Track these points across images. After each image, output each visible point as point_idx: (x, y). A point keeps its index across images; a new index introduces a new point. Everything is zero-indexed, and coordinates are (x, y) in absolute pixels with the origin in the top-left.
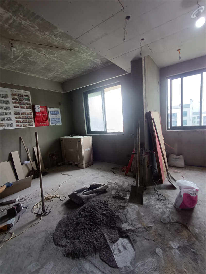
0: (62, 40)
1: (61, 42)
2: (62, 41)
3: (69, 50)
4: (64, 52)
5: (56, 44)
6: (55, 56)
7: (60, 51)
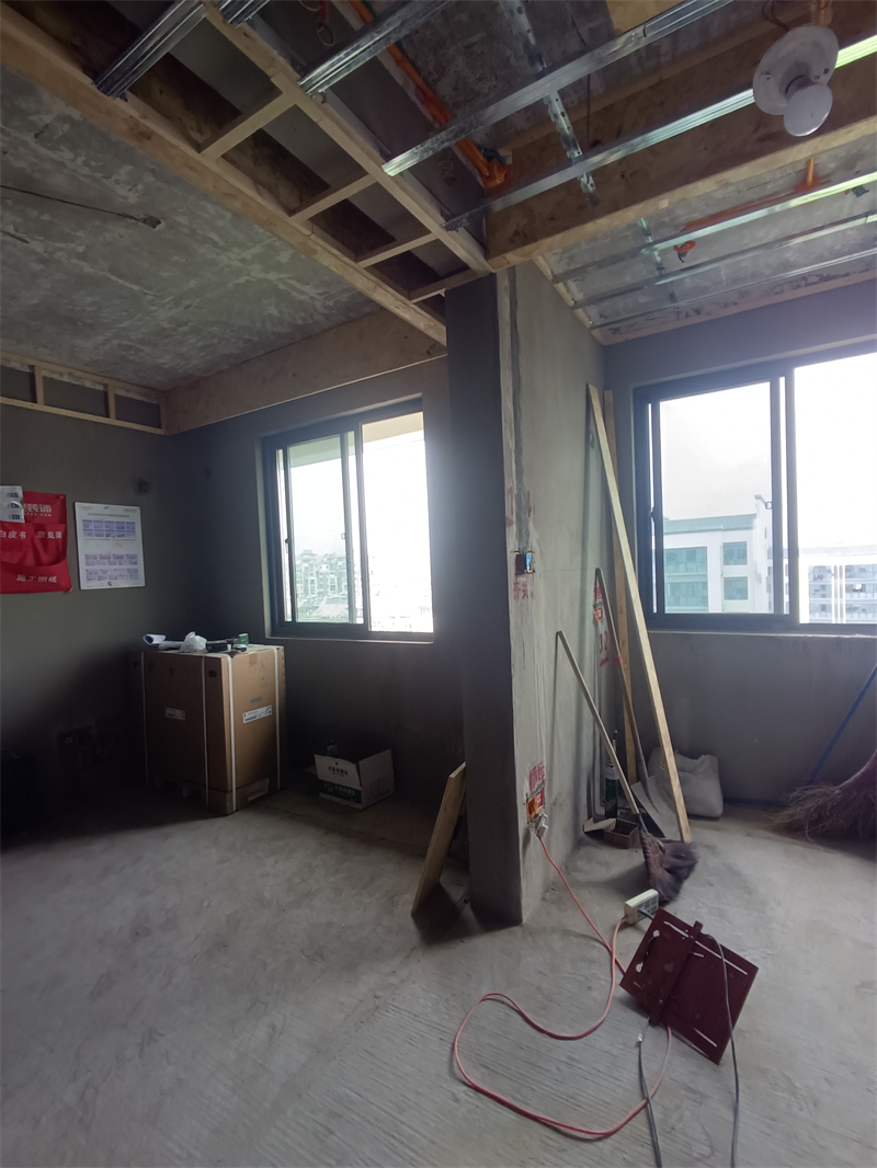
0: (86, 163)
1: (85, 176)
2: (86, 171)
3: (144, 221)
4: (119, 232)
5: (59, 181)
6: (81, 249)
7: (97, 223)
